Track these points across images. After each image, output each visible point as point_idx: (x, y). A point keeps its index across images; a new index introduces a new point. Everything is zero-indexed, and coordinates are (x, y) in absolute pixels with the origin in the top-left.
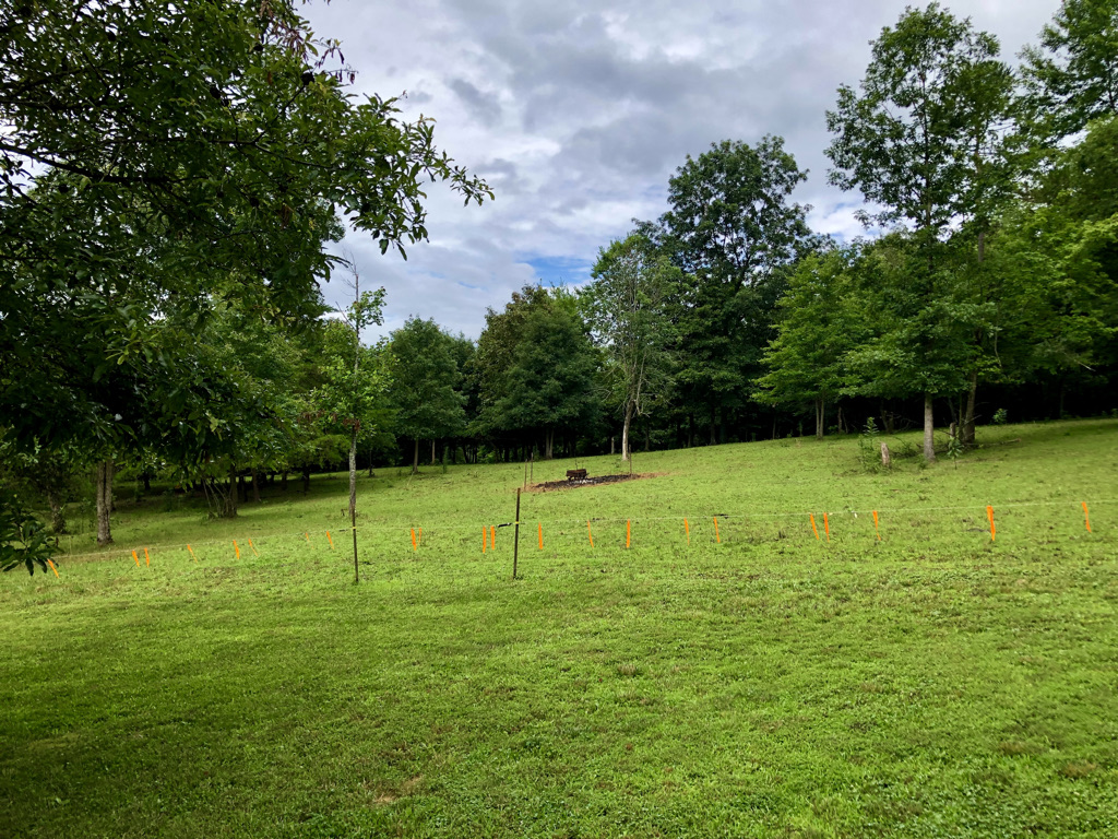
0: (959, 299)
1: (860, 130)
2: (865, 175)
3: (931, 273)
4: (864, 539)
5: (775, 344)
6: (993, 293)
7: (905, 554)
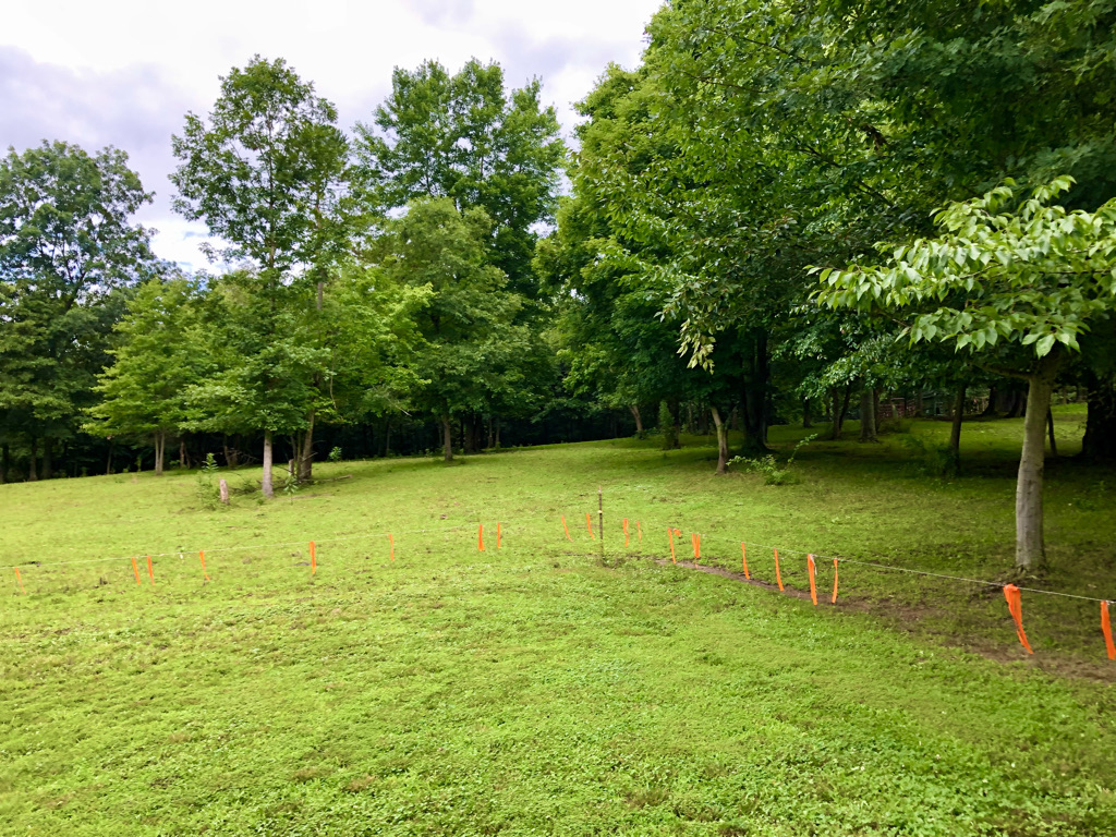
0: (299, 342)
1: (207, 162)
2: (210, 208)
3: (273, 315)
4: (193, 580)
5: (110, 372)
6: (329, 339)
7: (233, 592)
